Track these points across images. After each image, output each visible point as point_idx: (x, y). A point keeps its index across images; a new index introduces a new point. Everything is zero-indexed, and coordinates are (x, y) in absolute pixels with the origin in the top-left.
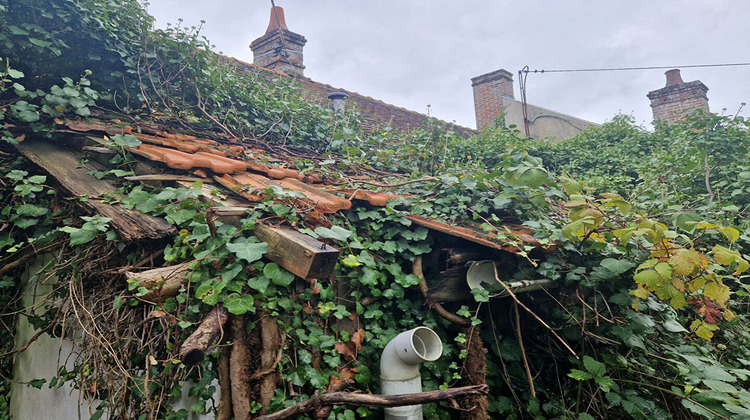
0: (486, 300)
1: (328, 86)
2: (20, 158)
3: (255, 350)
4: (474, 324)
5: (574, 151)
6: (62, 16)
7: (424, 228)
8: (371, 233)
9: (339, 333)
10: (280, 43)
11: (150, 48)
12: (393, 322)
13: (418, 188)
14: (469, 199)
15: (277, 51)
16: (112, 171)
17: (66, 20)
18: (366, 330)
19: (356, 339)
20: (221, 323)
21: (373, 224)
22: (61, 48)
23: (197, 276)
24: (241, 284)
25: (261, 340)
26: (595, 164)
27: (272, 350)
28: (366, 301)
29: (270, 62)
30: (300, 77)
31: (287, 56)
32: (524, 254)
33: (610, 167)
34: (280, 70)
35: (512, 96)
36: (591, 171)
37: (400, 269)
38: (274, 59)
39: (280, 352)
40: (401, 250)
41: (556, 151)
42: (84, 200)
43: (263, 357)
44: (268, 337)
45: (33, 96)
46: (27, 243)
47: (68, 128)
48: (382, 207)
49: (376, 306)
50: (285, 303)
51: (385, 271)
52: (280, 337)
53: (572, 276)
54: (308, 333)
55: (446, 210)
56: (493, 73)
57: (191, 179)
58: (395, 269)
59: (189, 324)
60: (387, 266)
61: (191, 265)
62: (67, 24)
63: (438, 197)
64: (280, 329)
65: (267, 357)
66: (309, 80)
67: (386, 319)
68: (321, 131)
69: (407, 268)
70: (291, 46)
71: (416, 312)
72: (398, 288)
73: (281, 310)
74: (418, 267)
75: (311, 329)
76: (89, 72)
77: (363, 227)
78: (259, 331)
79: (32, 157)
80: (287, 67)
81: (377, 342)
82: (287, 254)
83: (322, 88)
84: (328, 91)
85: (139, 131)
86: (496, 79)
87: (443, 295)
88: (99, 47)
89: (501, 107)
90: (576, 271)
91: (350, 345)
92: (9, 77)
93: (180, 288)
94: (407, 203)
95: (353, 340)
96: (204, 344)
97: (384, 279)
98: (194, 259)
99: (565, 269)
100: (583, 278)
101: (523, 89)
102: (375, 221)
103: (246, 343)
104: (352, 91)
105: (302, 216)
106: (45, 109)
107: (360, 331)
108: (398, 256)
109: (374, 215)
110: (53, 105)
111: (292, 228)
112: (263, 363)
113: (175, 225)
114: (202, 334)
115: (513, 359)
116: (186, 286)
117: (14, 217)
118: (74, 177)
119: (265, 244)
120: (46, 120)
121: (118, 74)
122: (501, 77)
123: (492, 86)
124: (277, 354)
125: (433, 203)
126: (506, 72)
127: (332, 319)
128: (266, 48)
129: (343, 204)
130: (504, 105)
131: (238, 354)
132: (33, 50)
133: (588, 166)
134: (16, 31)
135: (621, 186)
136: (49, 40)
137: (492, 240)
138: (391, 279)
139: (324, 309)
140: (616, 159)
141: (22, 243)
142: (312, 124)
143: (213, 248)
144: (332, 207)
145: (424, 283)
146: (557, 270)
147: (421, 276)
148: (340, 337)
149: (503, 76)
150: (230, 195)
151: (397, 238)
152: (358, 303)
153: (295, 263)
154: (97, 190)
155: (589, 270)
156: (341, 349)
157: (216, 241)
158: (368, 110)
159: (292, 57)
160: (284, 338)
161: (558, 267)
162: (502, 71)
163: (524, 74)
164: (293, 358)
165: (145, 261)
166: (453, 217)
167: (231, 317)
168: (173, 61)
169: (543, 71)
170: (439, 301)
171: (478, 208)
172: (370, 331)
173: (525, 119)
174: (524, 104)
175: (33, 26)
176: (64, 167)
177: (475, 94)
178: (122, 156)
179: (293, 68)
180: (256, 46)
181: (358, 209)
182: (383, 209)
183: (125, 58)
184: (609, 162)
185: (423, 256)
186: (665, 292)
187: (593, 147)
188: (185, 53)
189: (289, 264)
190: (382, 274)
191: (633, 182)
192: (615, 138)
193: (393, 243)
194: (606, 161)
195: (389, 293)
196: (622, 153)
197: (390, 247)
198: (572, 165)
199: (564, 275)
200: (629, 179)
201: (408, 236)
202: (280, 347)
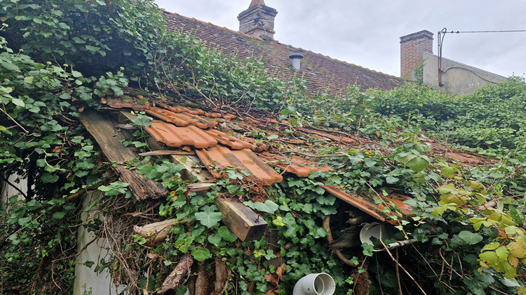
0: (371, 255)
1: (290, 47)
2: (80, 125)
3: (211, 280)
4: (360, 272)
5: (471, 105)
6: (106, 30)
7: (333, 196)
8: (296, 196)
9: (268, 266)
10: (258, 15)
11: (163, 45)
12: (307, 259)
13: (334, 160)
14: (368, 174)
15: (256, 21)
16: (133, 143)
17: (109, 33)
18: (287, 264)
19: (279, 272)
20: (189, 266)
21: (298, 190)
22: (106, 50)
23: (177, 230)
24: (205, 238)
25: (215, 274)
26: (487, 116)
27: (221, 281)
28: (288, 246)
29: (250, 29)
30: (271, 40)
31: (263, 25)
32: (400, 228)
33: (498, 120)
34: (257, 35)
35: (431, 52)
36: (482, 122)
37: (313, 223)
38: (254, 27)
39: (227, 283)
40: (315, 211)
41: (456, 104)
42: (114, 165)
43: (216, 285)
44: (219, 274)
45: (89, 81)
46: (81, 189)
47: (109, 106)
48: (305, 178)
49: (295, 248)
50: (231, 252)
51: (303, 225)
52: (227, 273)
53: (437, 241)
54: (246, 269)
55: (351, 182)
56: (418, 33)
57: (180, 153)
58: (310, 224)
59: (170, 263)
60: (305, 221)
61: (174, 221)
62: (110, 35)
63: (347, 171)
64: (228, 268)
65: (218, 286)
66: (277, 42)
67: (301, 256)
68: (277, 97)
69: (319, 223)
70: (266, 17)
71: (323, 253)
72: (311, 238)
73: (228, 257)
74: (327, 223)
75: (249, 266)
76: (122, 68)
77: (291, 192)
78: (214, 268)
79: (87, 126)
80: (262, 33)
81: (293, 274)
82: (233, 222)
83: (286, 49)
84: (290, 50)
85: (154, 105)
86: (419, 38)
87: (342, 244)
88: (130, 47)
89: (421, 60)
90: (441, 236)
91: (275, 275)
92: (72, 77)
93: (166, 238)
94: (323, 176)
95: (277, 273)
96: (176, 283)
97: (302, 231)
98: (176, 217)
99: (433, 234)
100: (444, 244)
101: (440, 46)
102: (300, 188)
103: (206, 274)
104: (308, 50)
105: (247, 190)
106: (96, 92)
107: (283, 265)
108: (313, 214)
109: (299, 183)
110: (100, 89)
111: (239, 201)
112: (216, 289)
113: (168, 188)
114: (176, 276)
115: (391, 286)
116: (170, 236)
117: (75, 170)
118: (110, 145)
119: (219, 214)
120: (96, 98)
121: (142, 64)
122: (424, 36)
123: (416, 44)
124: (225, 284)
125: (341, 176)
126: (428, 32)
127: (263, 259)
128: (249, 18)
129: (277, 179)
130: (424, 58)
131: (200, 282)
132: (88, 53)
133: (480, 117)
134: (78, 41)
135: (504, 136)
136: (98, 46)
137: (379, 213)
138: (307, 230)
139: (258, 254)
140: (503, 114)
141: (78, 189)
142: (271, 91)
143: (188, 213)
144: (269, 181)
145: (330, 235)
146: (427, 234)
147: (328, 230)
148: (269, 270)
149: (426, 35)
150: (203, 169)
151: (313, 202)
152: (282, 248)
153: (238, 229)
154: (124, 157)
155: (450, 237)
156: (269, 278)
157: (189, 208)
158: (318, 65)
159: (266, 25)
160: (230, 273)
161: (428, 231)
162: (425, 31)
163: (442, 35)
164: (235, 285)
165: (149, 209)
166: (355, 189)
167: (195, 262)
168: (177, 55)
169: (458, 32)
170: (339, 248)
171: (374, 183)
172: (290, 265)
173: (439, 70)
174: (440, 58)
175: (89, 37)
176: (106, 135)
177: (401, 49)
178: (140, 132)
179: (266, 33)
180: (242, 17)
181: (289, 179)
182: (306, 180)
183: (147, 53)
184: (497, 116)
185: (331, 216)
186: (502, 268)
187: (487, 101)
188: (186, 48)
189: (234, 229)
190: (301, 227)
191: (514, 133)
192: (506, 96)
193: (310, 205)
194: (495, 114)
195: (304, 241)
196: (509, 109)
197: (307, 208)
198: (468, 116)
199: (431, 240)
200: (511, 131)
201: (321, 201)
202: (226, 279)
